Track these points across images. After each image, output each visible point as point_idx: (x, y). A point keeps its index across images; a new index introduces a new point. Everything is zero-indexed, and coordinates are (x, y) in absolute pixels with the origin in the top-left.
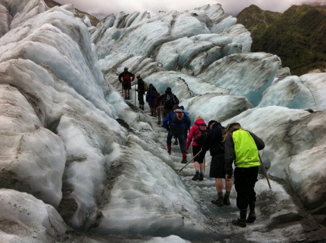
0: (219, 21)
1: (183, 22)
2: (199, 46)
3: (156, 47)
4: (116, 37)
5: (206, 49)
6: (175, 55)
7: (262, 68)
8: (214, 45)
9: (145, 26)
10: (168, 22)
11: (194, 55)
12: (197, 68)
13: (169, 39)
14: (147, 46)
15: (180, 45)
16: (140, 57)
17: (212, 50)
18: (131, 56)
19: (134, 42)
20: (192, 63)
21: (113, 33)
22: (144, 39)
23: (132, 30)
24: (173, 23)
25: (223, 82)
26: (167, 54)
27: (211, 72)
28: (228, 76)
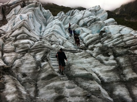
0: (99, 10)
1: (86, 13)
2: (89, 20)
3: (79, 21)
4: (70, 19)
5: (91, 20)
6: (83, 23)
7: (100, 25)
8: (93, 19)
9: (77, 15)
10: (83, 14)
11: (88, 22)
12: (88, 25)
13: (82, 18)
14: (77, 21)
15: (85, 20)
16: (75, 24)
17: (92, 20)
18: (73, 24)
19: (74, 20)
20: (87, 24)
21: (69, 18)
22: (77, 19)
23: (74, 17)
24: (84, 14)
25: (93, 29)
26: (81, 23)
27: (91, 26)
28: (94, 27)
